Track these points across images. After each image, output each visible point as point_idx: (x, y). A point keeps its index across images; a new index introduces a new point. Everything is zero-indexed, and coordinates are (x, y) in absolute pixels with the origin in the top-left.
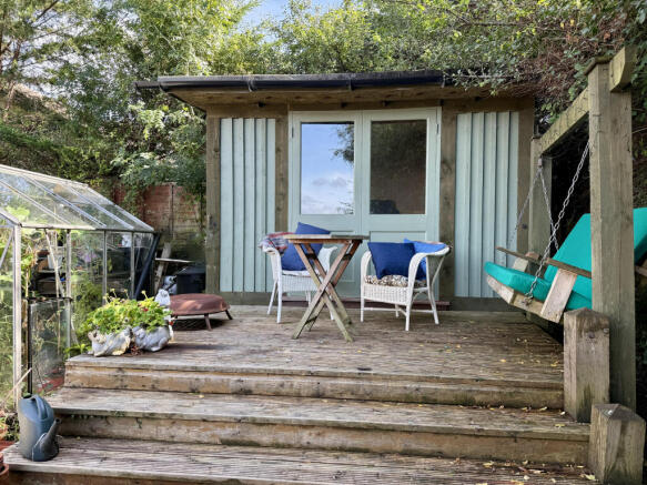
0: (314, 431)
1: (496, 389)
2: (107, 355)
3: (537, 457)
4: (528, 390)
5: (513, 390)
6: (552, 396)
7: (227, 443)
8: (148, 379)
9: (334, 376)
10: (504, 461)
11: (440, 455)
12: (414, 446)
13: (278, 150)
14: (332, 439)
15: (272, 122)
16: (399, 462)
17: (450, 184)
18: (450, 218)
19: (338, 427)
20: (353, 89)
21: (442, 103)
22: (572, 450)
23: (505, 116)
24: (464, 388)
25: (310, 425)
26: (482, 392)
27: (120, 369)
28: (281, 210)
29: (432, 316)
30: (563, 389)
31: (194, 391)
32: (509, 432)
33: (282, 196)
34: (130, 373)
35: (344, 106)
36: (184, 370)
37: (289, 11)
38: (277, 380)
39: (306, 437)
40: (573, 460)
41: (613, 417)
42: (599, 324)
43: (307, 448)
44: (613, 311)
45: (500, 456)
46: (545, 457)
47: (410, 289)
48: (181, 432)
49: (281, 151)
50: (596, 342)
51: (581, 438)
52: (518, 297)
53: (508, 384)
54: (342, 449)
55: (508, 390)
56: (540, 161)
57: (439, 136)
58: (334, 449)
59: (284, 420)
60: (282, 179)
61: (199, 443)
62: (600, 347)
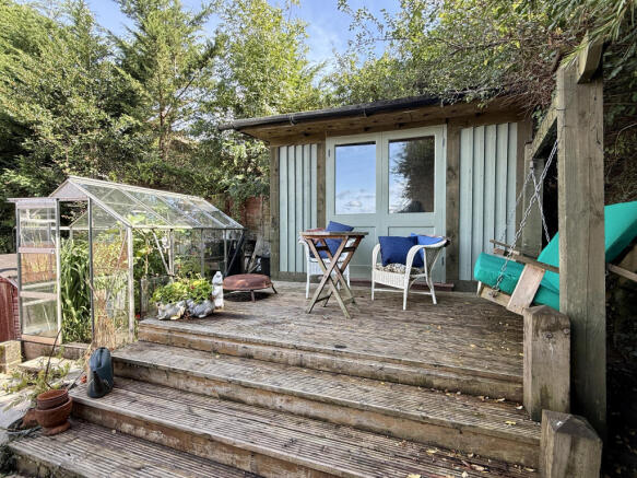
0: (284, 398)
1: (453, 376)
2: (167, 319)
3: (483, 451)
4: (486, 381)
5: (471, 378)
6: (511, 388)
7: (223, 398)
8: (186, 340)
9: (314, 351)
10: (449, 450)
11: (389, 435)
12: (365, 423)
13: (318, 167)
14: (298, 406)
15: (315, 147)
16: (350, 436)
17: (455, 187)
18: (456, 215)
19: (302, 397)
20: (368, 115)
21: (447, 121)
22: (521, 450)
23: (504, 128)
24: (423, 371)
25: (281, 393)
26: (440, 378)
27: (169, 331)
28: (321, 212)
29: (430, 297)
30: (522, 383)
31: (215, 352)
32: (453, 424)
33: (322, 201)
34: (175, 334)
35: (367, 130)
36: (209, 335)
37: (338, 66)
38: (272, 350)
39: (279, 402)
40: (522, 461)
41: (561, 430)
42: (558, 324)
43: (280, 411)
44: (579, 311)
45: (446, 445)
46: (492, 453)
47: (408, 275)
48: (193, 385)
49: (321, 168)
50: (555, 343)
51: (530, 441)
52: (486, 289)
53: (465, 372)
54: (306, 416)
55: (464, 378)
56: (531, 164)
57: (445, 148)
58: (300, 415)
59: (261, 386)
60: (322, 189)
61: (205, 395)
62: (560, 348)
